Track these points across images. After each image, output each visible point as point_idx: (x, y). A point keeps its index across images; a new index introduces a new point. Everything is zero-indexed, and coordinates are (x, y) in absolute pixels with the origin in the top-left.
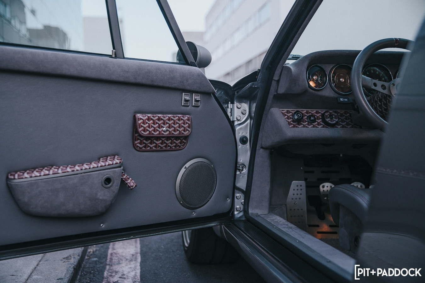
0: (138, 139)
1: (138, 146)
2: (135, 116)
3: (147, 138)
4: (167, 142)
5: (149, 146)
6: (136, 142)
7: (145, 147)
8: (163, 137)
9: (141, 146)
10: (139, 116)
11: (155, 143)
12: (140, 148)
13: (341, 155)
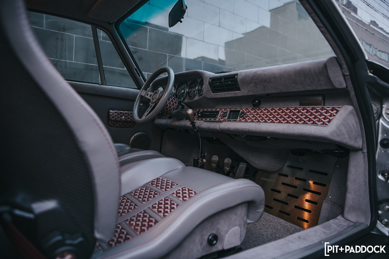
0: (110, 121)
1: (110, 125)
2: (109, 111)
3: (115, 121)
4: (125, 124)
5: (115, 125)
6: (109, 123)
7: (114, 125)
8: (123, 121)
9: (112, 124)
10: (111, 111)
11: (118, 123)
12: (111, 125)
13: (215, 139)
